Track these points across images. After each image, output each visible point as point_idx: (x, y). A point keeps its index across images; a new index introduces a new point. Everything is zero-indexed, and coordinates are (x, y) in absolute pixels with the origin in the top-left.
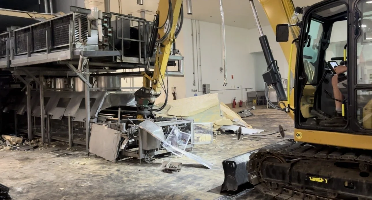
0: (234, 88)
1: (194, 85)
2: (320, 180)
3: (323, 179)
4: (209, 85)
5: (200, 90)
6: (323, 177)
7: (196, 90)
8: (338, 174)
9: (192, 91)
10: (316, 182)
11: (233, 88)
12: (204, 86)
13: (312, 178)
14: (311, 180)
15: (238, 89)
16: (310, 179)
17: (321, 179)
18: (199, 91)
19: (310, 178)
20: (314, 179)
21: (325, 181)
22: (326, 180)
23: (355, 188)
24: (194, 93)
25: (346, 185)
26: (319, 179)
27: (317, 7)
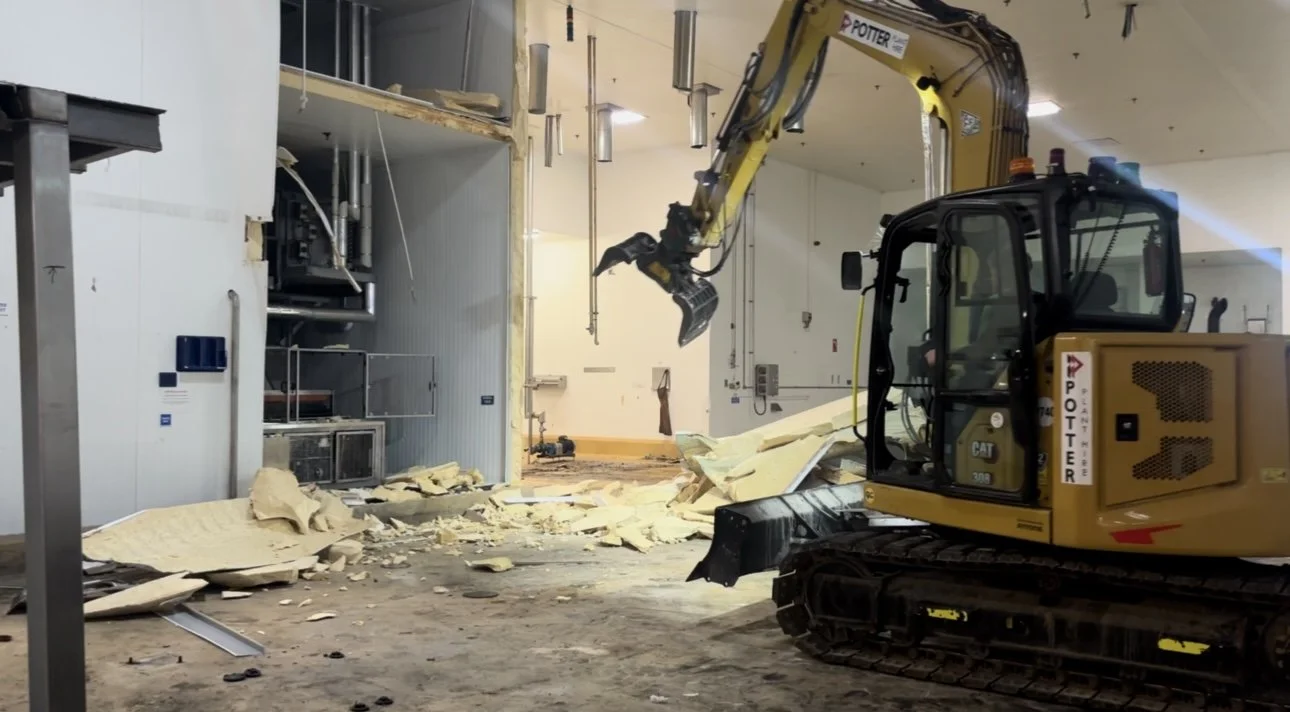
0: (838, 382)
1: (733, 365)
2: (952, 614)
3: (957, 611)
4: (775, 368)
5: (747, 385)
6: (957, 608)
7: (738, 383)
8: (991, 601)
9: (726, 384)
10: (943, 620)
11: (835, 385)
12: (760, 370)
13: (933, 612)
14: (931, 614)
15: (846, 385)
16: (927, 613)
17: (954, 612)
18: (745, 387)
19: (929, 610)
20: (937, 613)
21: (962, 616)
22: (965, 614)
23: (1027, 632)
24: (731, 393)
25: (1010, 625)
26: (950, 611)
27: (917, 214)
